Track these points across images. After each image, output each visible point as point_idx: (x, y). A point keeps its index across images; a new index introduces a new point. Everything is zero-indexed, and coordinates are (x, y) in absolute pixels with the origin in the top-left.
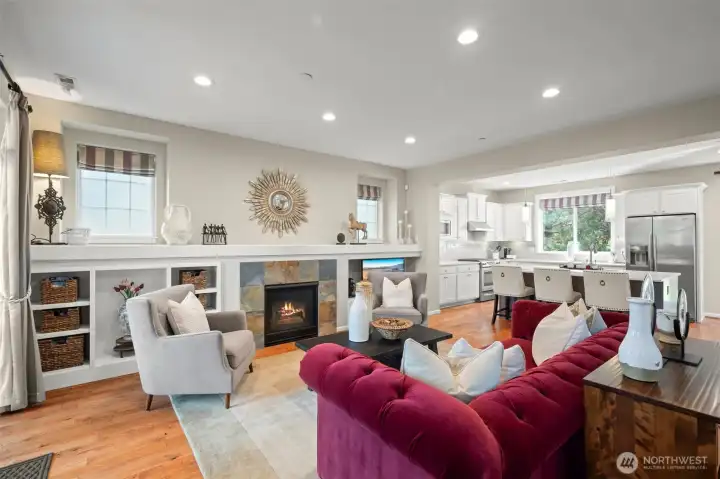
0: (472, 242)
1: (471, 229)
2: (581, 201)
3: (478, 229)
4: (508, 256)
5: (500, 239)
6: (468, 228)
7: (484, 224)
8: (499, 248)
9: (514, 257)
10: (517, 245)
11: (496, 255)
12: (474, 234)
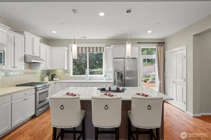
0: (29, 71)
1: (28, 61)
2: (91, 50)
3: (33, 61)
4: (54, 79)
5: (49, 68)
6: (25, 60)
7: (38, 58)
8: (48, 74)
9: (58, 79)
10: (59, 72)
11: (46, 79)
12: (31, 64)
